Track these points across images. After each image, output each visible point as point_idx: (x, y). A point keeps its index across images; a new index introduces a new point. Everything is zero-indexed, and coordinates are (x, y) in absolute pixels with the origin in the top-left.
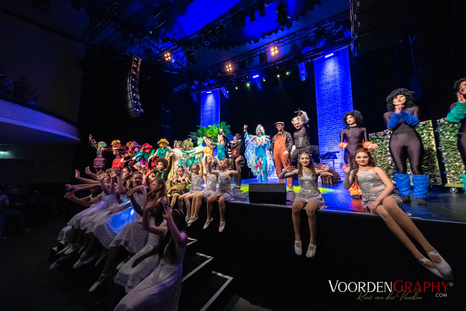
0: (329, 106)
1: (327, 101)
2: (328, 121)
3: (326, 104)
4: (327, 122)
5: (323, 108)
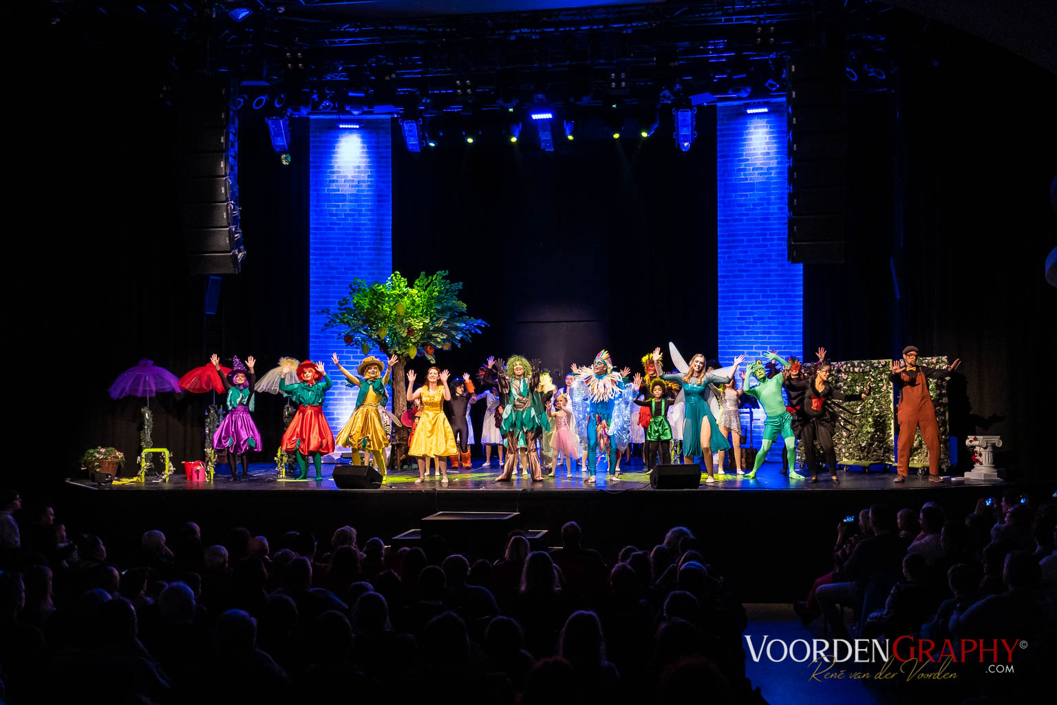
0: (749, 253)
1: (744, 238)
2: (745, 294)
3: (742, 247)
4: (742, 297)
5: (734, 254)
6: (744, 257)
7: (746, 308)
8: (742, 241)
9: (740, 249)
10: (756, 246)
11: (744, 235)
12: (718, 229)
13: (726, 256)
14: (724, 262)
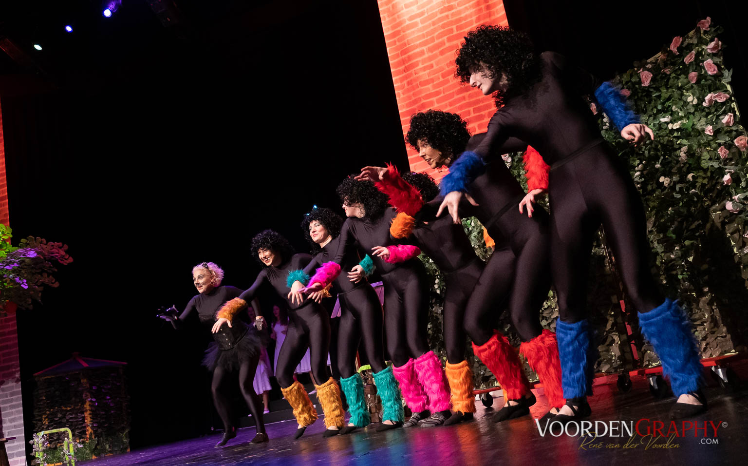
0: (435, 67)
1: (424, 48)
3: (424, 61)
5: (414, 76)
6: (429, 74)
8: (422, 53)
9: (421, 66)
10: (442, 53)
11: (421, 45)
12: (388, 49)
13: (405, 82)
14: (403, 94)
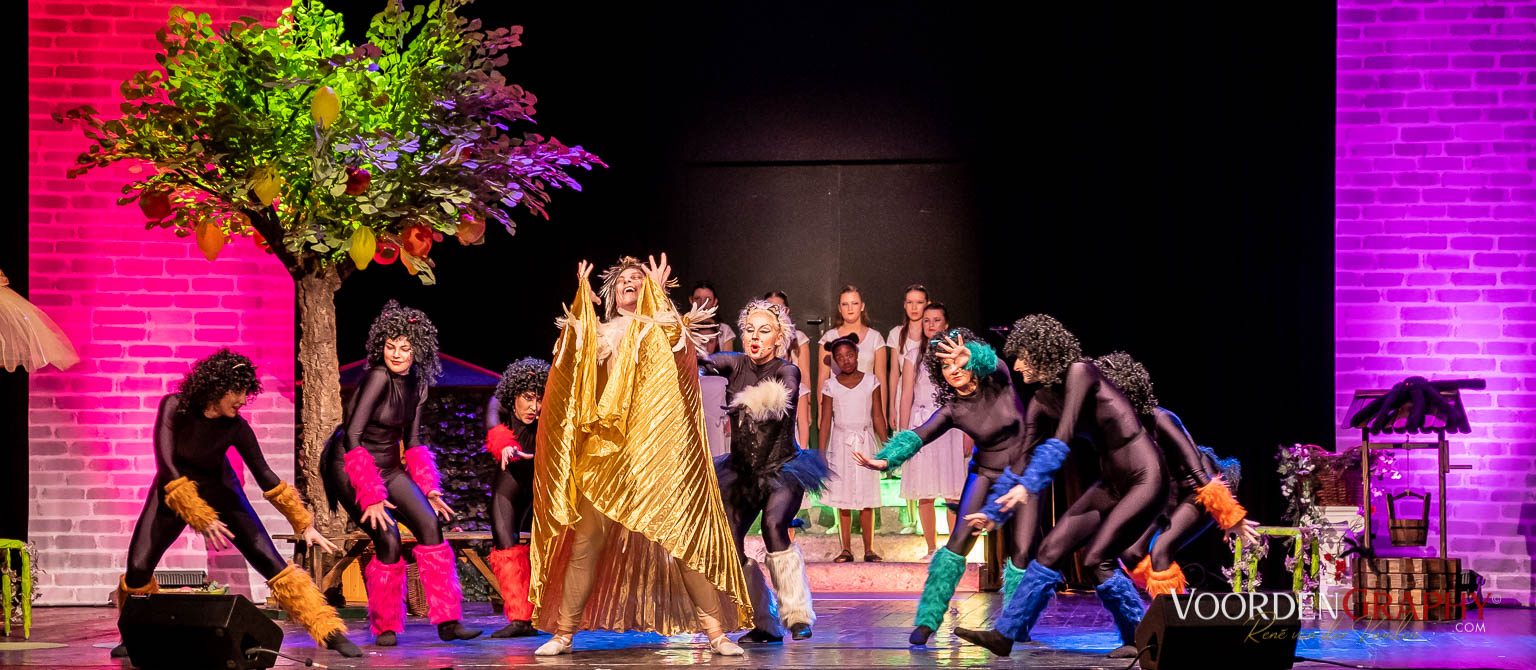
2: (1421, 72)
4: (1414, 81)
7: (1424, 116)
